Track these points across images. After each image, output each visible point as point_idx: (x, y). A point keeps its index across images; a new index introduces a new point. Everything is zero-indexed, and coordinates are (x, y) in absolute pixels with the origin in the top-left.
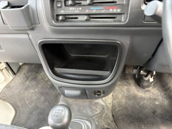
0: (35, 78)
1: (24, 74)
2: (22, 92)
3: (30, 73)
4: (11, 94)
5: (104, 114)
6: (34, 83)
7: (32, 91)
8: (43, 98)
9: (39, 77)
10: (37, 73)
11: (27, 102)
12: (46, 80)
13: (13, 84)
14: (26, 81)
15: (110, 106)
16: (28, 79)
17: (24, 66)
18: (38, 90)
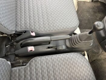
0: (95, 12)
1: (94, 6)
2: (85, 10)
3: (96, 8)
4: (82, 6)
5: (94, 54)
6: (92, 13)
7: (88, 15)
8: (87, 22)
9: (97, 14)
10: (99, 12)
11: (82, 16)
12: (97, 18)
13: (87, 4)
14: (91, 9)
15: (99, 58)
16: (93, 9)
17: (99, 3)
18: (90, 17)
